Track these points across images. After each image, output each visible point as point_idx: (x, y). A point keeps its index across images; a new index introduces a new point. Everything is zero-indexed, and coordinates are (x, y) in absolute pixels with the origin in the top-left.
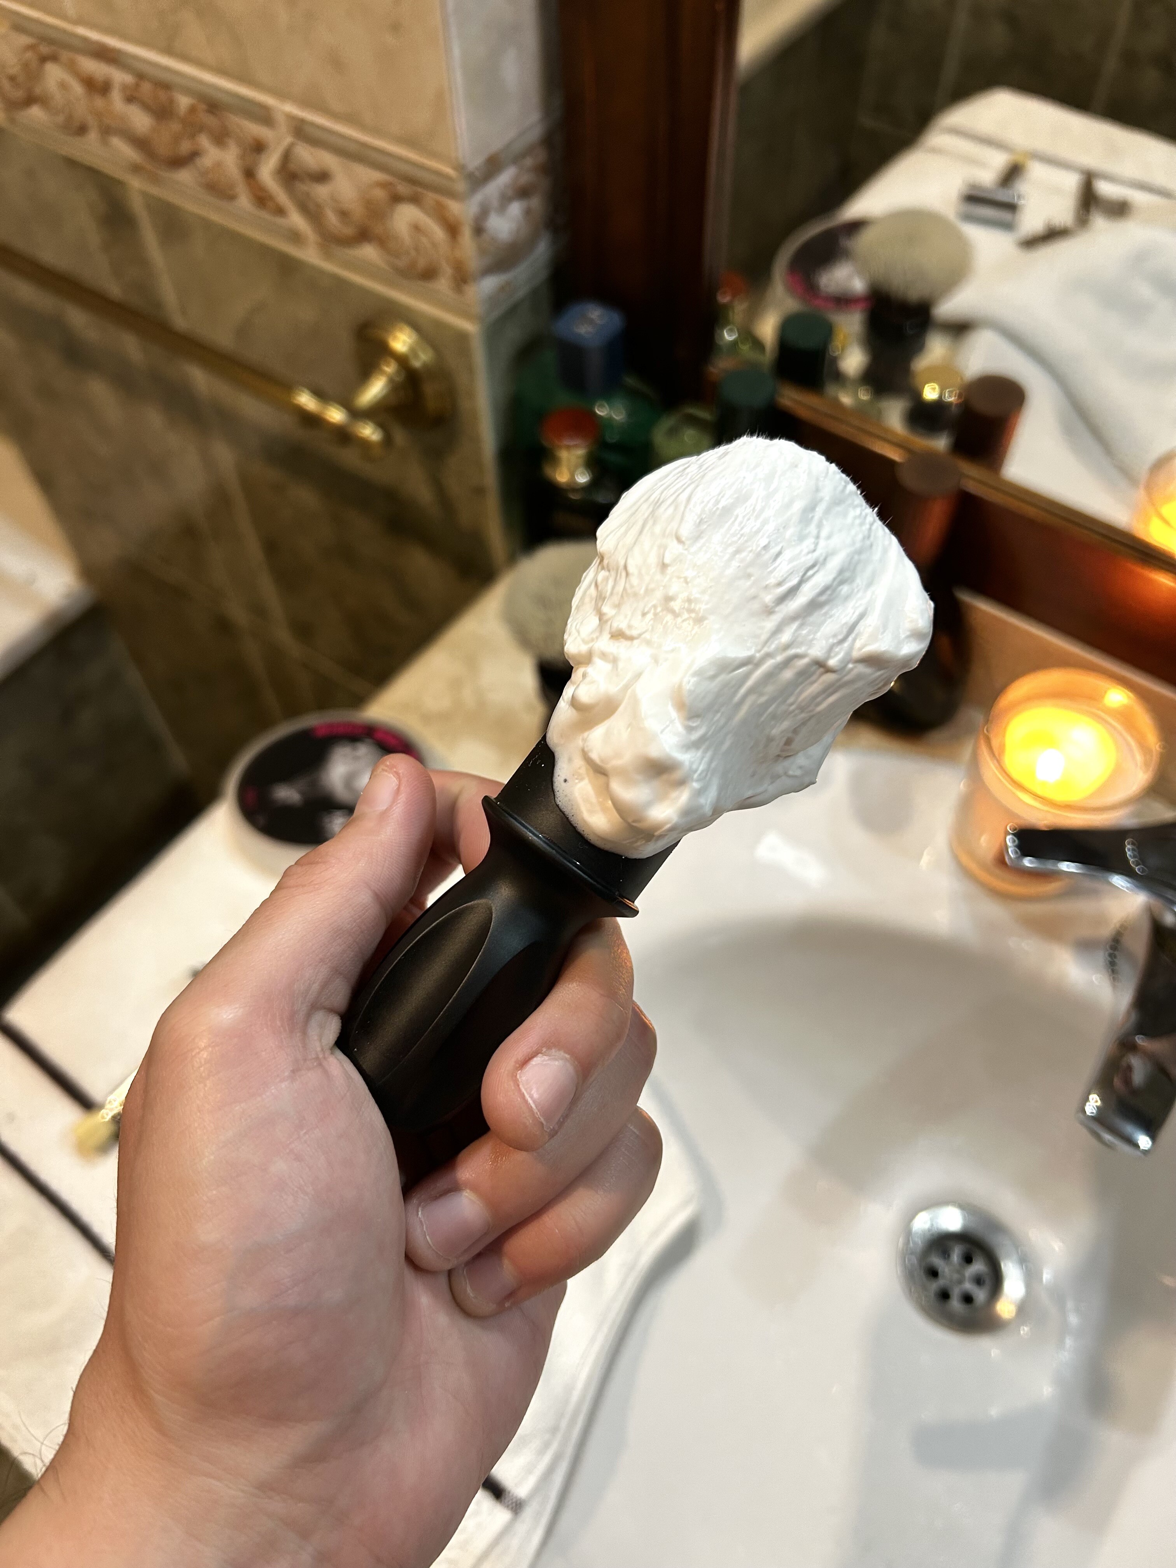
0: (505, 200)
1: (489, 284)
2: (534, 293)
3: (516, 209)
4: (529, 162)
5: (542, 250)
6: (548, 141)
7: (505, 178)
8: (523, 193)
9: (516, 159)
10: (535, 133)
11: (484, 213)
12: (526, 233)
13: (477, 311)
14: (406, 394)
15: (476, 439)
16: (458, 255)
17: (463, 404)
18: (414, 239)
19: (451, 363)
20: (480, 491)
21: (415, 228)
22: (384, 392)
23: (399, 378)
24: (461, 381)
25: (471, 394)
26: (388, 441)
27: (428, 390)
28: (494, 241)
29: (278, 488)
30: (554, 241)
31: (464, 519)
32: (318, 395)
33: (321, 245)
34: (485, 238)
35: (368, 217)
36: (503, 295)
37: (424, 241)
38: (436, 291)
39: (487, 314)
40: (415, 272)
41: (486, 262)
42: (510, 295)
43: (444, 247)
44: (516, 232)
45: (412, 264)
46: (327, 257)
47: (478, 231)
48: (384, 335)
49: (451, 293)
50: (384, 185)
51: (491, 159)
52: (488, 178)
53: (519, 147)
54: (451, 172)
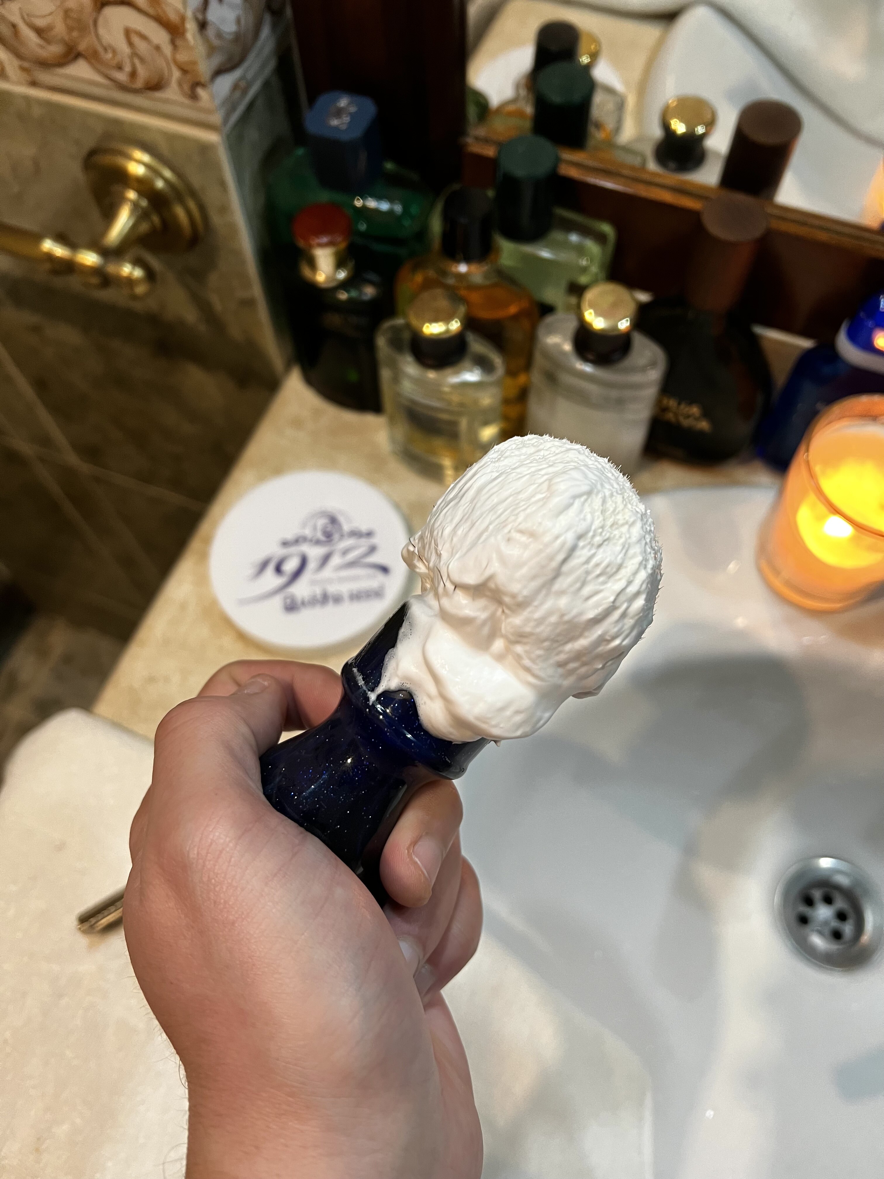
1: (224, 85)
2: (267, 86)
5: (267, 37)
12: (249, 21)
13: (217, 118)
14: (156, 219)
15: (238, 254)
16: (183, 57)
17: (216, 219)
18: (130, 44)
19: (196, 180)
20: (249, 303)
21: (128, 33)
22: (131, 223)
23: (144, 203)
24: (212, 197)
25: (224, 209)
26: (150, 275)
27: (180, 212)
28: (219, 35)
29: (36, 329)
30: (274, 26)
31: (235, 332)
32: (61, 238)
33: (23, 69)
34: (210, 32)
35: (70, 29)
36: (238, 94)
37: (142, 46)
38: (167, 101)
39: (226, 120)
40: (139, 84)
41: (217, 60)
42: (245, 92)
43: (167, 50)
44: (238, 21)
45: (133, 74)
46: (34, 84)
47: (203, 25)
48: (120, 161)
49: (187, 101)
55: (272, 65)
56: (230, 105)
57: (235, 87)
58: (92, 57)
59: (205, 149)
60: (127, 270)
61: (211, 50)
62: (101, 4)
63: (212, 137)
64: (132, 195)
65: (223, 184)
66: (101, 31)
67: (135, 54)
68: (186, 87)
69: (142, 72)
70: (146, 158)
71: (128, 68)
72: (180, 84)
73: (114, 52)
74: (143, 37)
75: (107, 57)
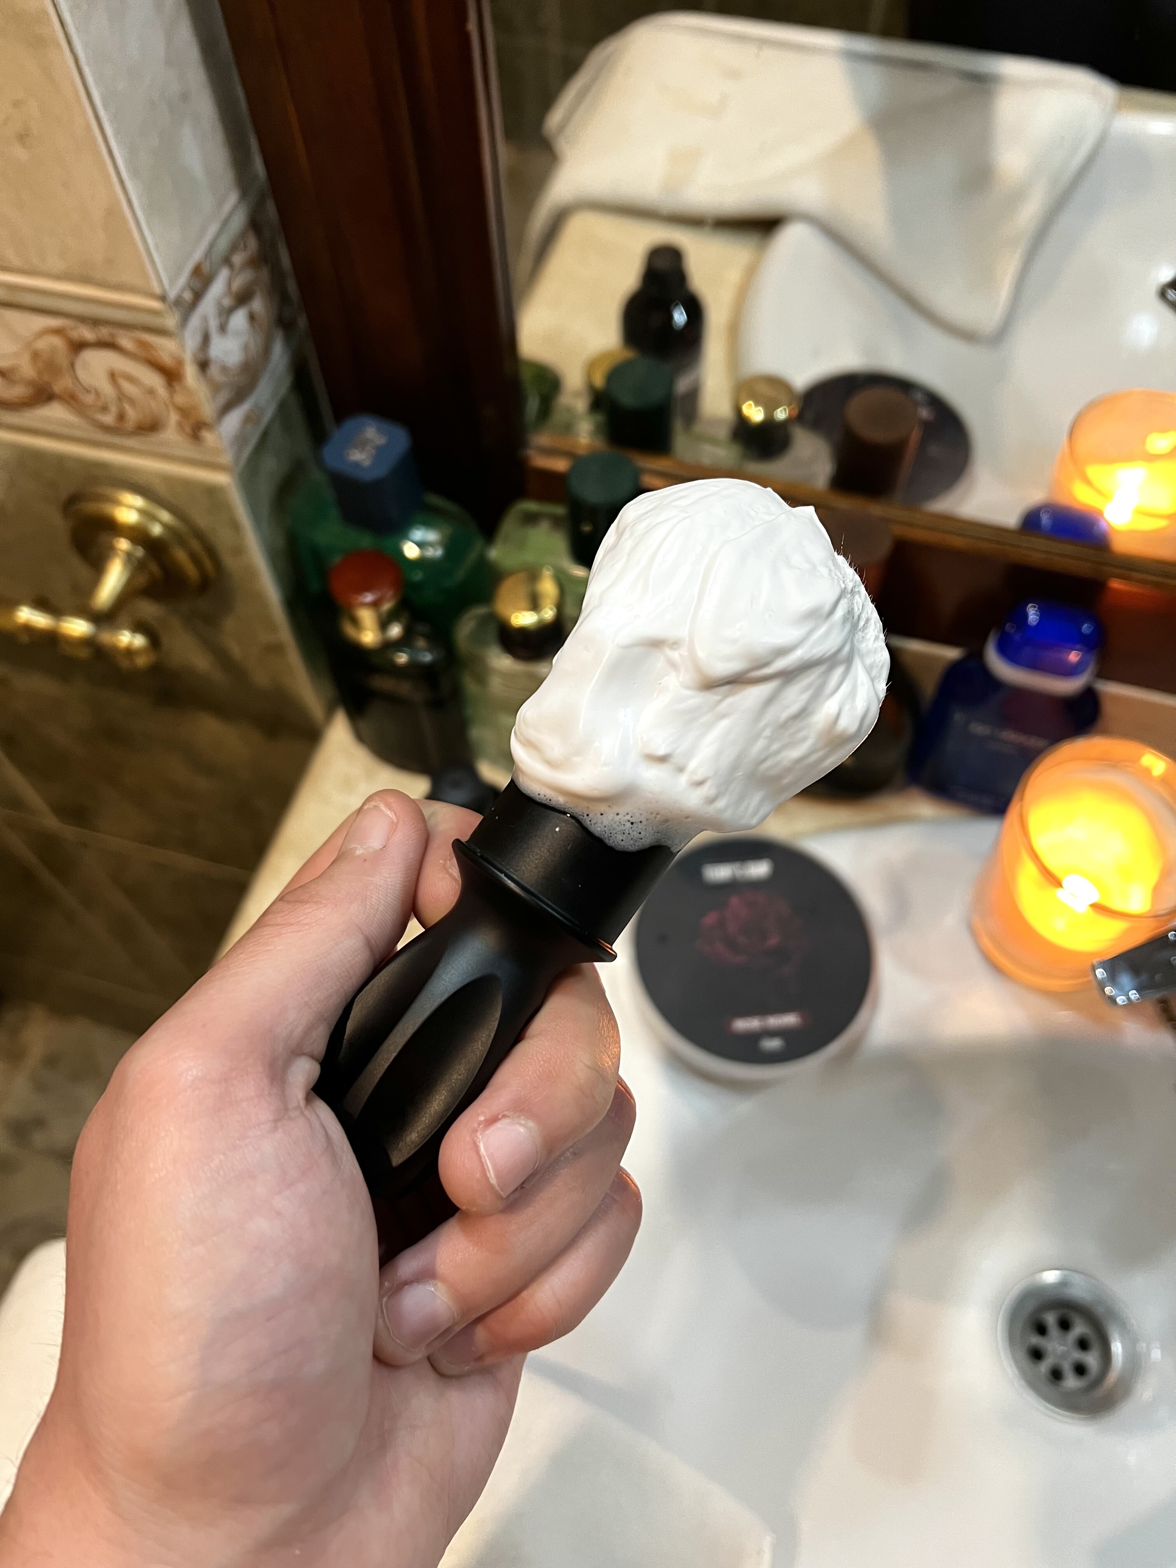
0: (226, 313)
1: (233, 421)
2: (282, 407)
3: (239, 320)
4: (238, 259)
5: (279, 354)
6: (255, 225)
7: (217, 289)
8: (242, 298)
9: (227, 261)
10: (239, 221)
11: (206, 339)
12: (257, 344)
13: (227, 458)
14: (153, 570)
15: (259, 598)
16: (180, 399)
17: (229, 562)
18: (117, 386)
19: (202, 521)
20: (275, 648)
21: (112, 375)
22: (125, 578)
23: (139, 554)
24: (223, 539)
25: (239, 550)
26: (154, 640)
27: (181, 557)
28: (224, 369)
30: (287, 339)
31: (260, 679)
32: (42, 604)
34: (214, 371)
35: (42, 371)
36: (248, 426)
37: (130, 389)
38: (162, 444)
39: (237, 459)
40: (129, 426)
41: (223, 397)
42: (256, 423)
43: (162, 393)
44: (246, 348)
45: (121, 417)
47: (203, 365)
49: (189, 443)
50: (58, 332)
51: (197, 271)
52: (198, 295)
53: (223, 244)
54: (155, 304)
55: (286, 382)
56: (240, 440)
57: (247, 419)
58: (71, 399)
59: (212, 492)
60: (128, 639)
61: (215, 388)
62: (78, 346)
63: (221, 479)
64: (123, 544)
65: (236, 526)
66: (81, 373)
67: (122, 396)
68: (188, 429)
69: (132, 414)
70: (138, 501)
71: (114, 409)
72: (180, 425)
73: (97, 393)
74: (131, 379)
75: (89, 399)
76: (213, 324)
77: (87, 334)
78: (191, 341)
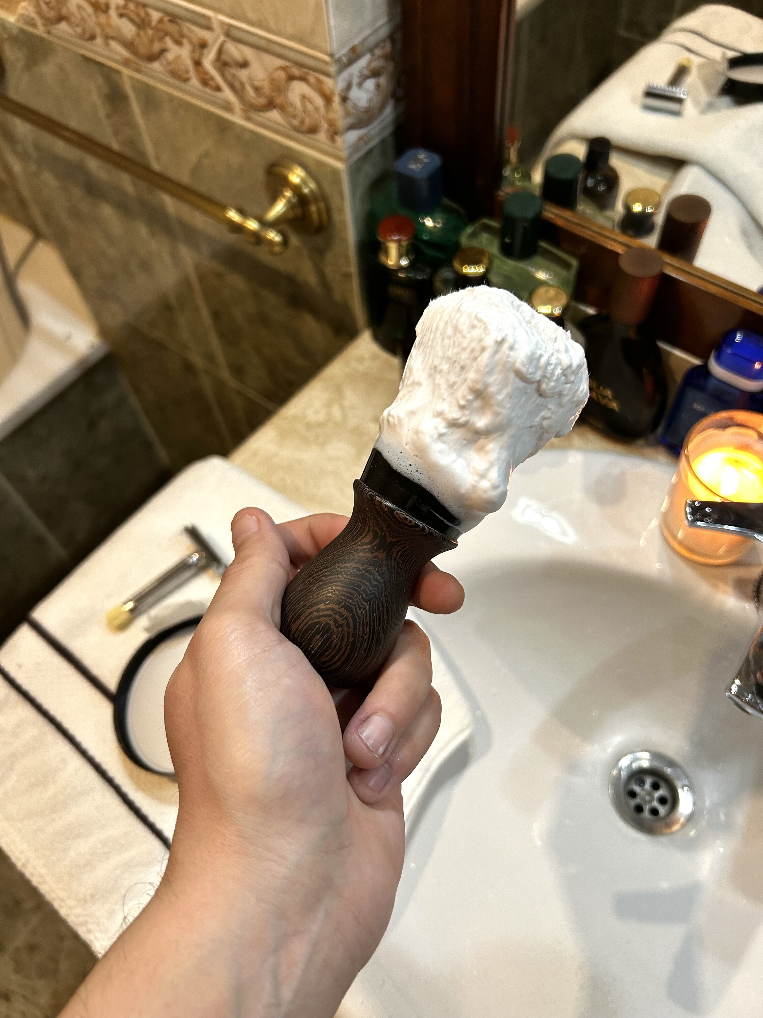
0: (364, 78)
1: (353, 136)
3: (370, 84)
4: (378, 52)
6: (391, 37)
7: (363, 63)
8: (375, 74)
9: (371, 50)
10: (384, 32)
11: (349, 87)
12: (377, 101)
13: (344, 154)
14: (298, 211)
15: (345, 241)
16: (331, 115)
17: (336, 217)
18: (304, 105)
19: (328, 190)
20: (347, 276)
21: (304, 98)
22: (284, 210)
23: (294, 200)
24: (335, 202)
25: (341, 211)
26: (285, 242)
27: (313, 208)
28: (355, 106)
29: (220, 276)
30: (396, 107)
31: (337, 295)
32: (241, 211)
33: (244, 110)
34: (349, 104)
35: (273, 91)
36: (361, 143)
37: (310, 106)
38: (318, 141)
39: (350, 156)
40: (305, 128)
41: (350, 120)
42: (366, 143)
43: (322, 110)
44: (370, 101)
45: (302, 122)
46: (248, 119)
47: (344, 99)
48: (285, 171)
49: (327, 142)
50: (284, 68)
51: (353, 49)
52: (351, 62)
53: (372, 41)
54: (327, 58)
55: (390, 130)
56: (355, 148)
57: (361, 139)
58: (282, 109)
59: (335, 172)
60: (273, 236)
61: (348, 114)
62: (291, 78)
63: (340, 165)
64: (288, 194)
65: (342, 195)
66: (289, 94)
67: (305, 111)
68: (330, 134)
69: (307, 121)
70: (301, 172)
71: (300, 117)
72: (327, 131)
73: (294, 107)
74: (310, 101)
75: (290, 109)
76: (356, 80)
77: (296, 71)
78: (341, 84)
